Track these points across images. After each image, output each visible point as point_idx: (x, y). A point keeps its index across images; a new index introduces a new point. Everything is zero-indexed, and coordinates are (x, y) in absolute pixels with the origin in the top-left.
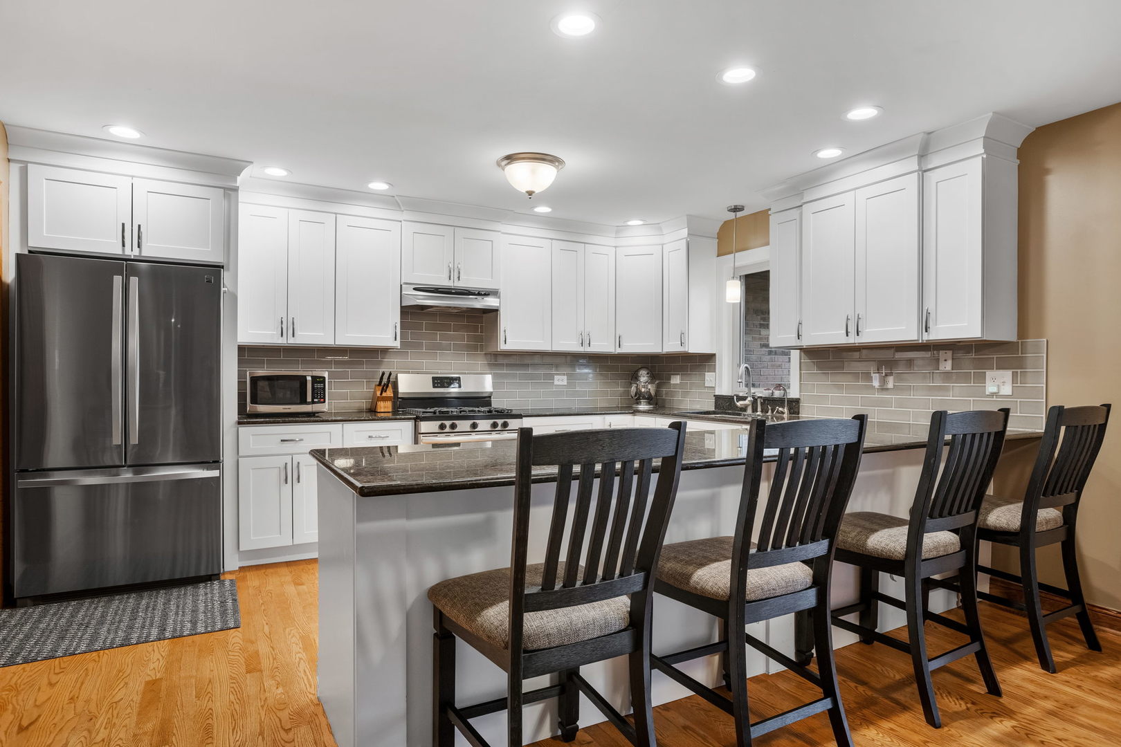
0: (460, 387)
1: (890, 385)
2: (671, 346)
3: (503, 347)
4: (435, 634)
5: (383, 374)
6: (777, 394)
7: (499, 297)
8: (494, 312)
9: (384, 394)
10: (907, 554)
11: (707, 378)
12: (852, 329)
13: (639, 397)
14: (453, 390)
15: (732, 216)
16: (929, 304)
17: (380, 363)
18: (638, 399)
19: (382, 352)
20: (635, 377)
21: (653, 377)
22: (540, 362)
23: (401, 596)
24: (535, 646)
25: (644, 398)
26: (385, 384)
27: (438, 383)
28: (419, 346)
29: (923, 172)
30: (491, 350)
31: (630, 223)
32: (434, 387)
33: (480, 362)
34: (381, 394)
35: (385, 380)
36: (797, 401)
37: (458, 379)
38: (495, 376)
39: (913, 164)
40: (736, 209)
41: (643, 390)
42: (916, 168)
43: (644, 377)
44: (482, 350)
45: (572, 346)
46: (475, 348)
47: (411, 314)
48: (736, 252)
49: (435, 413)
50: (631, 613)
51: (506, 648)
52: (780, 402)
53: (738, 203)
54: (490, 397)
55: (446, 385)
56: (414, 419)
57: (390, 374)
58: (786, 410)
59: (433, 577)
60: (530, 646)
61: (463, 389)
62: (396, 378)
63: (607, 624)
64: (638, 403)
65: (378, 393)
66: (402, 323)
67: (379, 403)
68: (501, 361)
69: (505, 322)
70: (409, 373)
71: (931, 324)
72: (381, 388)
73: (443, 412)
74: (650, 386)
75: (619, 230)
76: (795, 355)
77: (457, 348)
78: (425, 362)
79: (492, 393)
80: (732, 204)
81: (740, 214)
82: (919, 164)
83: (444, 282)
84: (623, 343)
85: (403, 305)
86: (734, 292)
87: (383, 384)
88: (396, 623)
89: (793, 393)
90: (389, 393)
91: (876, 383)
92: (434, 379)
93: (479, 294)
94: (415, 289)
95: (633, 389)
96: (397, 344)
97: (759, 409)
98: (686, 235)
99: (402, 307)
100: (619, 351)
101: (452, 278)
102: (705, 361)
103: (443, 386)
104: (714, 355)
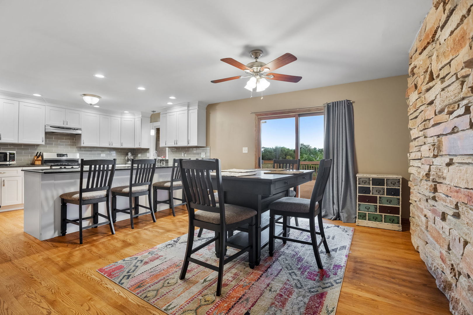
0: (67, 157)
1: (186, 156)
2: (137, 146)
3: (82, 145)
4: (61, 205)
5: (38, 152)
6: (164, 158)
7: (82, 131)
8: (79, 135)
9: (38, 159)
10: (170, 186)
11: (147, 155)
12: (176, 143)
13: (128, 160)
14: (64, 158)
15: (153, 113)
16: (189, 139)
17: (36, 149)
18: (128, 161)
19: (38, 145)
20: (127, 154)
21: (132, 154)
22: (96, 150)
23: (53, 197)
24: (85, 199)
25: (130, 160)
26: (38, 156)
27: (59, 156)
28: (52, 144)
29: (188, 110)
30: (79, 146)
31: (125, 112)
32: (57, 157)
33: (75, 149)
34: (37, 159)
35: (38, 154)
36: (168, 160)
37: (67, 154)
38: (80, 154)
39: (186, 108)
40: (153, 112)
41: (129, 158)
42: (187, 109)
43: (130, 154)
44: (75, 146)
45: (107, 145)
46: (73, 145)
47: (48, 135)
48: (154, 122)
49: (58, 164)
50: (106, 194)
51: (78, 200)
52: (163, 160)
53: (154, 110)
54: (78, 160)
55: (62, 156)
56: (50, 166)
57: (41, 152)
58: (165, 162)
59: (61, 192)
60: (84, 199)
61: (68, 158)
62: (43, 154)
63: (101, 196)
64: (128, 162)
65: (36, 159)
66: (45, 137)
67: (36, 162)
68: (82, 149)
69: (83, 138)
70: (48, 152)
71: (189, 142)
72: (37, 157)
73: (61, 164)
74: (131, 157)
75: (122, 114)
76: (167, 149)
77: (66, 145)
78: (54, 149)
79: (79, 159)
80: (153, 110)
81: (154, 113)
82: (188, 108)
83: (61, 125)
84: (123, 145)
85: (46, 131)
86: (153, 133)
87: (37, 155)
88: (51, 203)
89: (167, 158)
90: (40, 158)
91: (183, 155)
92: (57, 154)
93: (74, 129)
94: (50, 127)
95: (126, 158)
96: (44, 143)
97: (159, 162)
98: (141, 117)
99: (45, 132)
100: (122, 147)
101: (64, 124)
102: (146, 150)
103: (61, 157)
104: (149, 149)
